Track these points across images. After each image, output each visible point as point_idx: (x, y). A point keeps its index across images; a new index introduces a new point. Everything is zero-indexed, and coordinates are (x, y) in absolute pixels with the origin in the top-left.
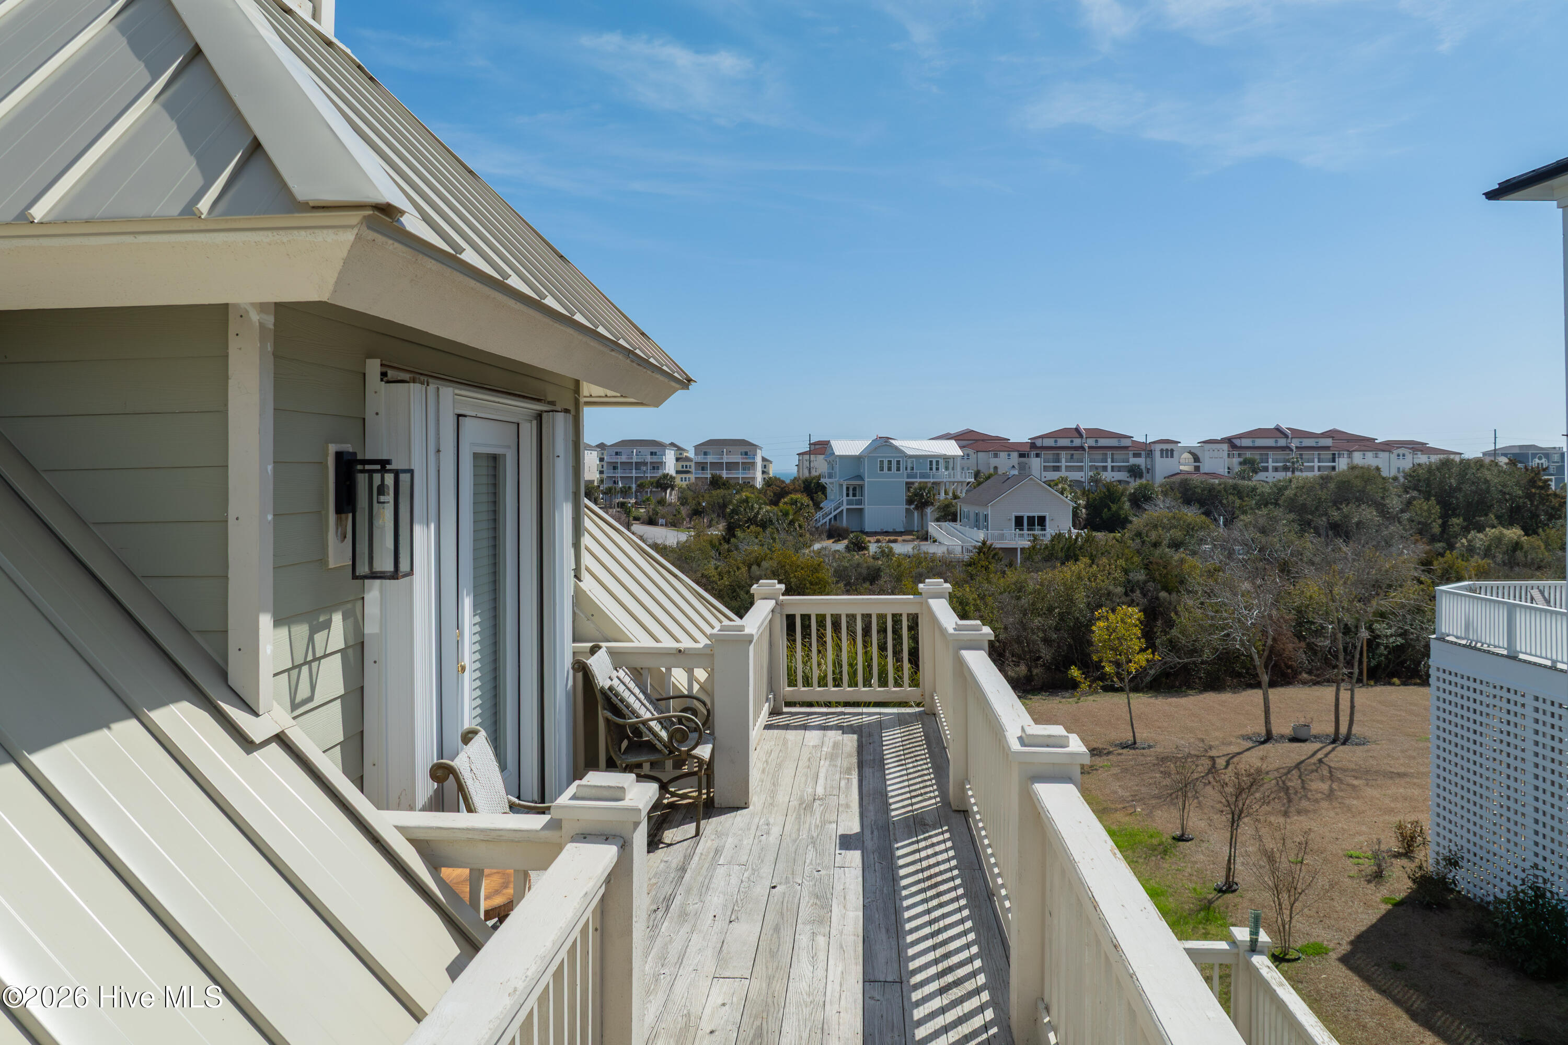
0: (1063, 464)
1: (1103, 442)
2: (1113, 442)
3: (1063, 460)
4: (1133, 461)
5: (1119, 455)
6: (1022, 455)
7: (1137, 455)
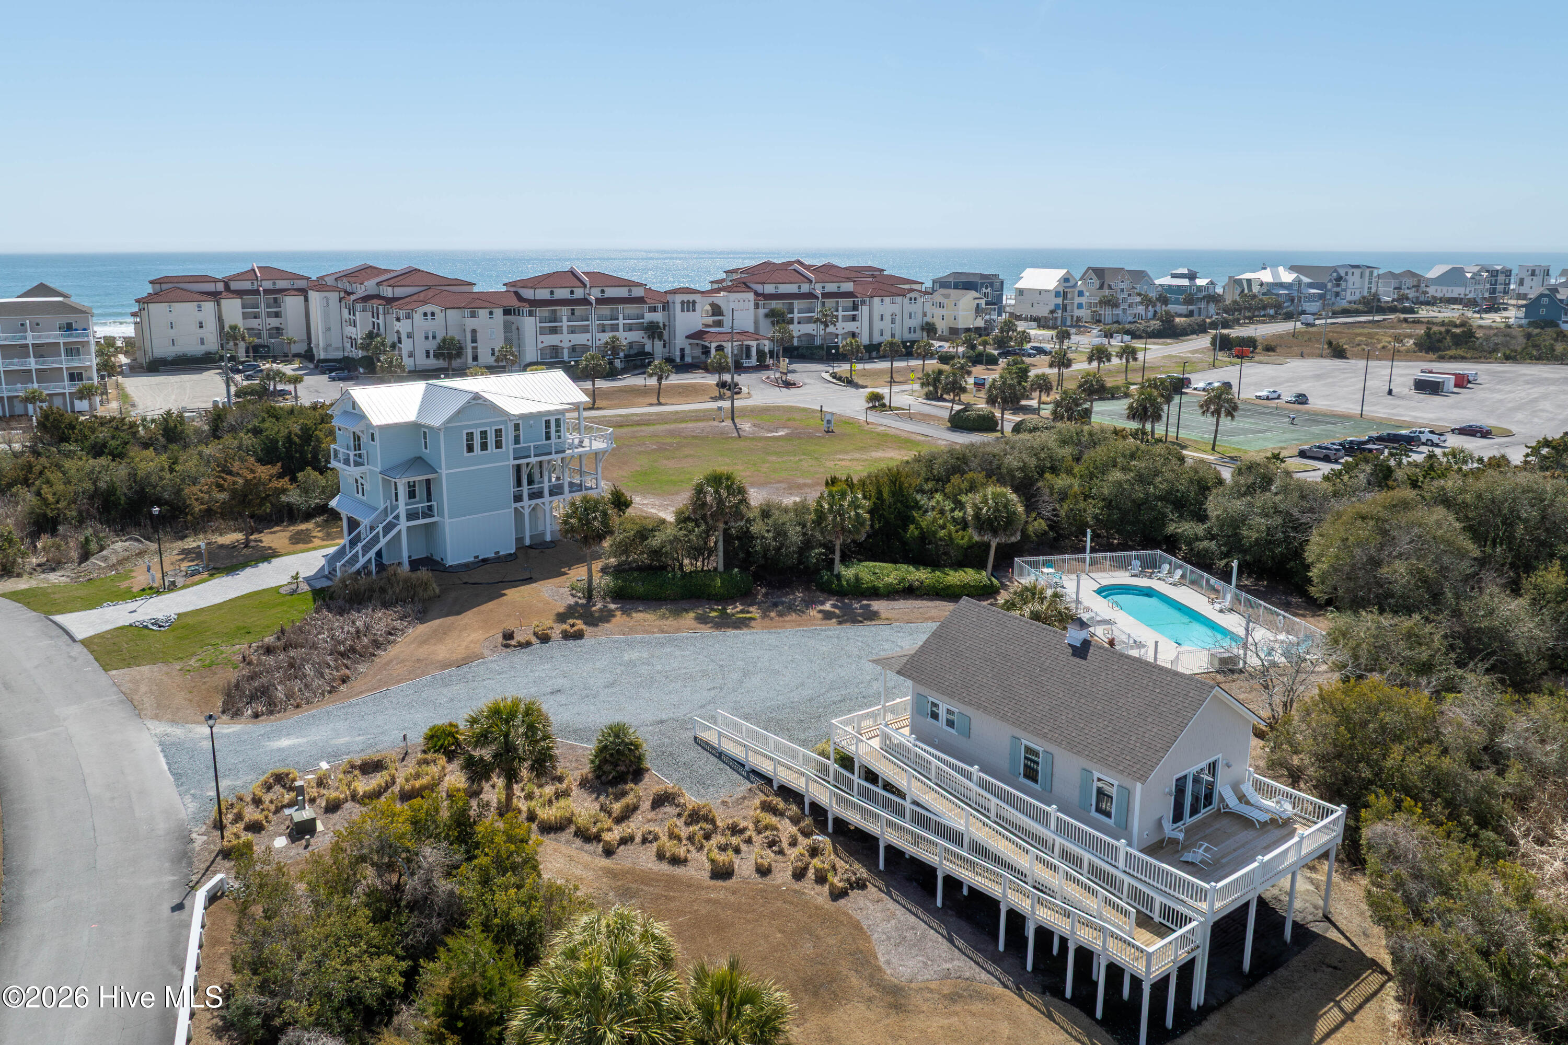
0: (565, 323)
1: (610, 292)
2: (622, 292)
3: (565, 318)
4: (649, 317)
5: (631, 309)
6: (507, 312)
7: (654, 309)
